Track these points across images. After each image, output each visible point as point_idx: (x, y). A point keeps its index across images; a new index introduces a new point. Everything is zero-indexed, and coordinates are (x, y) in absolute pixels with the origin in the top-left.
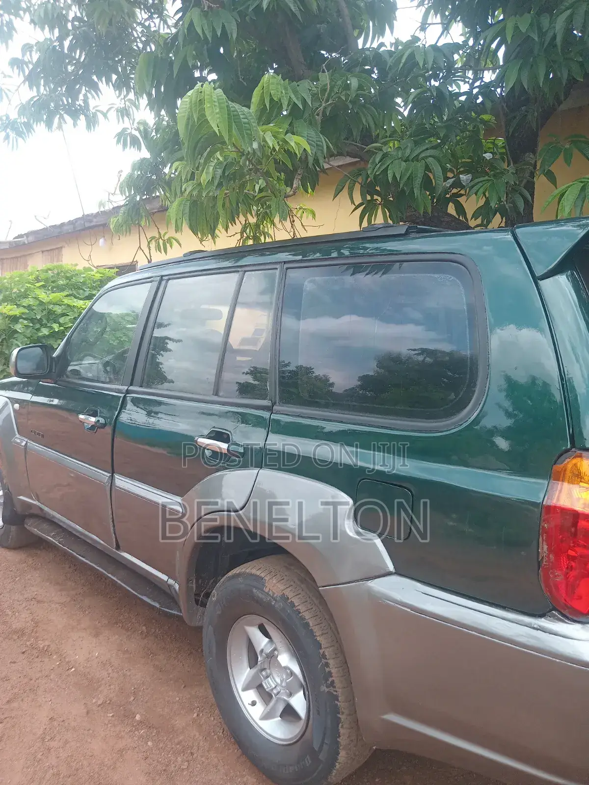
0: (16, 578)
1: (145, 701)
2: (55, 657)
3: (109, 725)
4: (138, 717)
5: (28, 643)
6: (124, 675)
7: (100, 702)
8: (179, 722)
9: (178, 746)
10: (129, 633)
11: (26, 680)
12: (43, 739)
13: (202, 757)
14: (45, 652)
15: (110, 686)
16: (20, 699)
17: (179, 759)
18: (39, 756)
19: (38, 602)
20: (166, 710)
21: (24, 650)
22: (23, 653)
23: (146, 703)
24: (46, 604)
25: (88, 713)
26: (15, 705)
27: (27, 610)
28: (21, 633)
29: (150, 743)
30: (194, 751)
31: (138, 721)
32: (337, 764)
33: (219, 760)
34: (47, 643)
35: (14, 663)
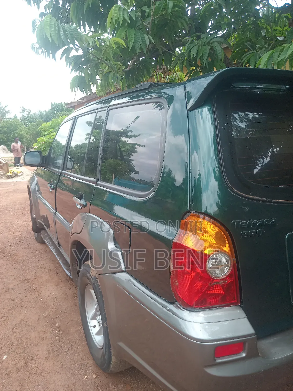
0: (37, 256)
1: (63, 318)
2: (37, 293)
3: (45, 326)
4: (57, 325)
5: (29, 286)
6: (60, 305)
7: (45, 316)
8: (72, 330)
9: (68, 341)
10: (71, 286)
11: (21, 301)
12: (14, 328)
13: (75, 347)
14: (34, 290)
15: (52, 309)
16: (14, 310)
17: (66, 347)
18: (9, 335)
19: (41, 268)
20: (69, 324)
21: (26, 288)
22: (25, 290)
23: (63, 319)
24: (43, 269)
25: (38, 320)
26: (11, 312)
27: (35, 271)
28: (28, 281)
29: (57, 338)
30: (73, 344)
31: (57, 326)
32: (112, 362)
33: (81, 350)
34: (36, 286)
35: (20, 293)
